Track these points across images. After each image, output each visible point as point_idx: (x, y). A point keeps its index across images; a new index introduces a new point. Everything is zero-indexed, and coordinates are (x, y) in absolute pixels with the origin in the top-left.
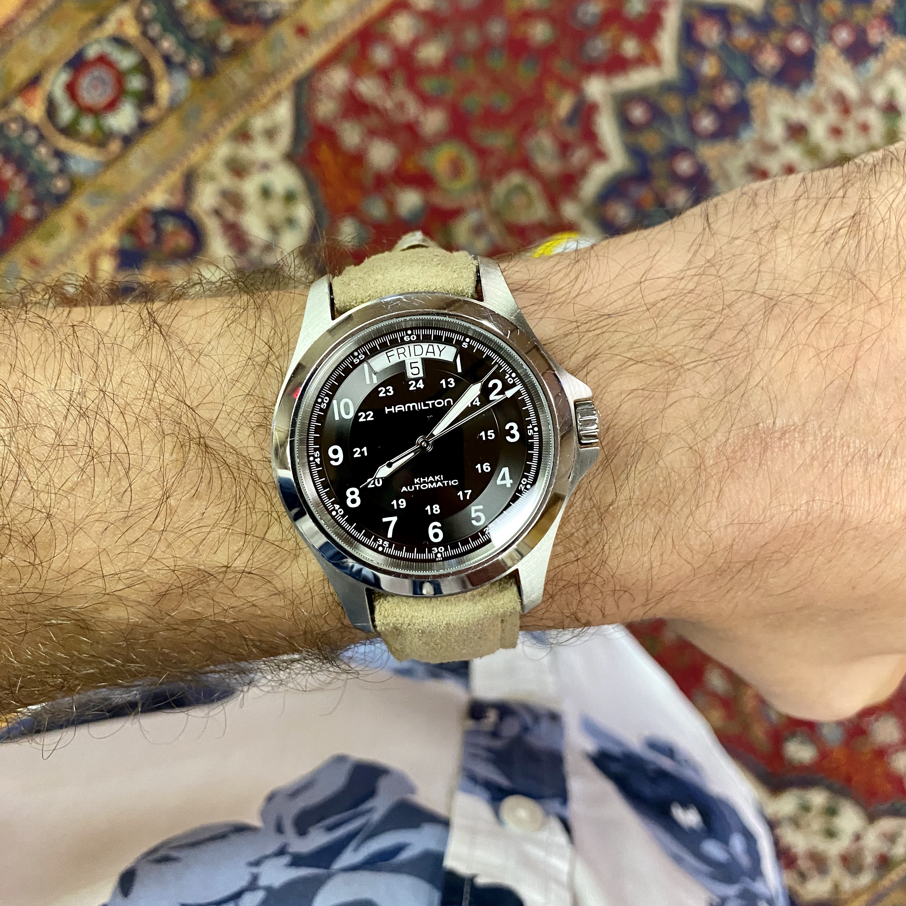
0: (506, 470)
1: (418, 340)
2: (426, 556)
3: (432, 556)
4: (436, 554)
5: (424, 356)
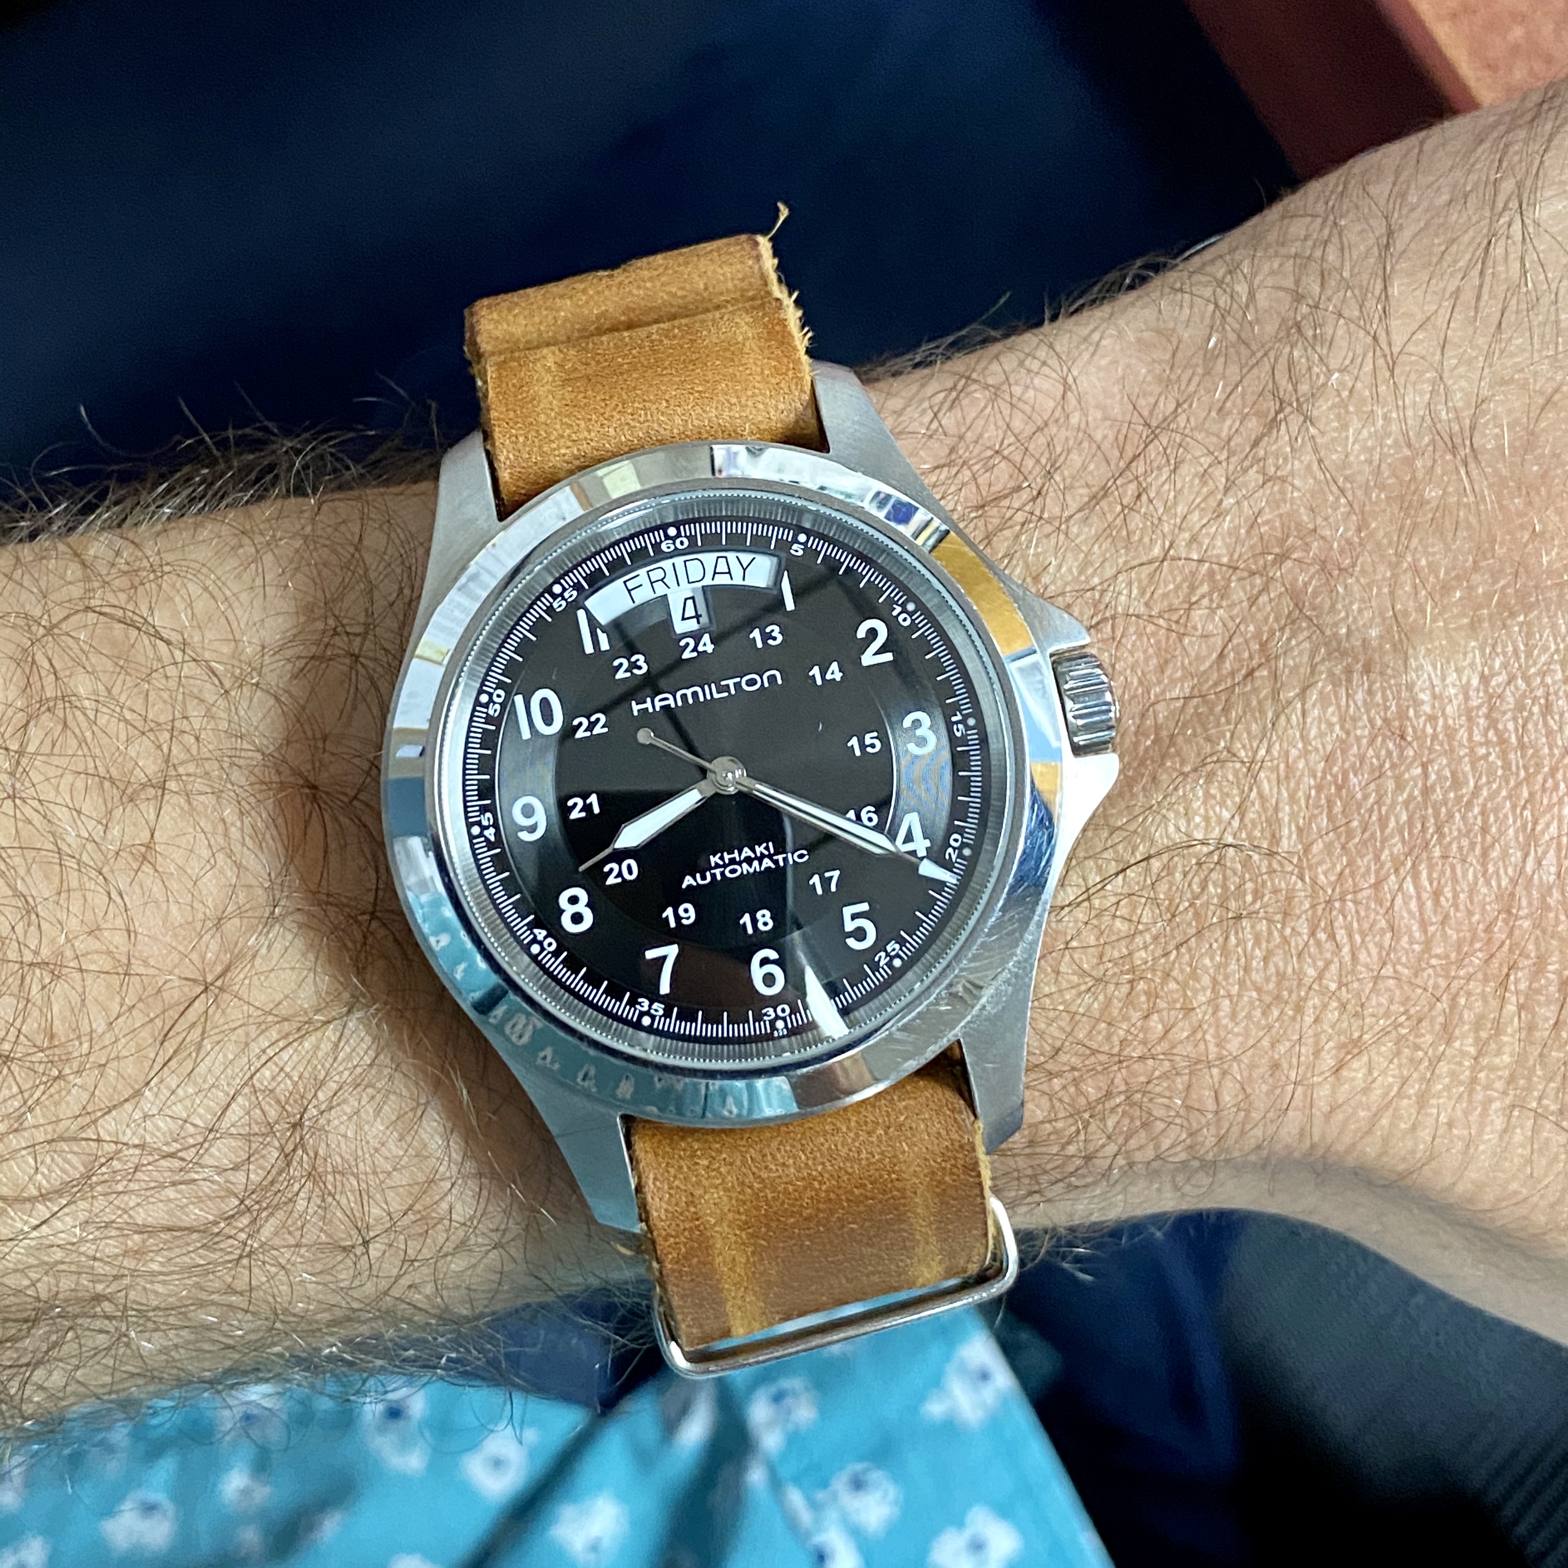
1: (692, 549)
2: (751, 1028)
3: (763, 1028)
4: (772, 1023)
5: (708, 581)
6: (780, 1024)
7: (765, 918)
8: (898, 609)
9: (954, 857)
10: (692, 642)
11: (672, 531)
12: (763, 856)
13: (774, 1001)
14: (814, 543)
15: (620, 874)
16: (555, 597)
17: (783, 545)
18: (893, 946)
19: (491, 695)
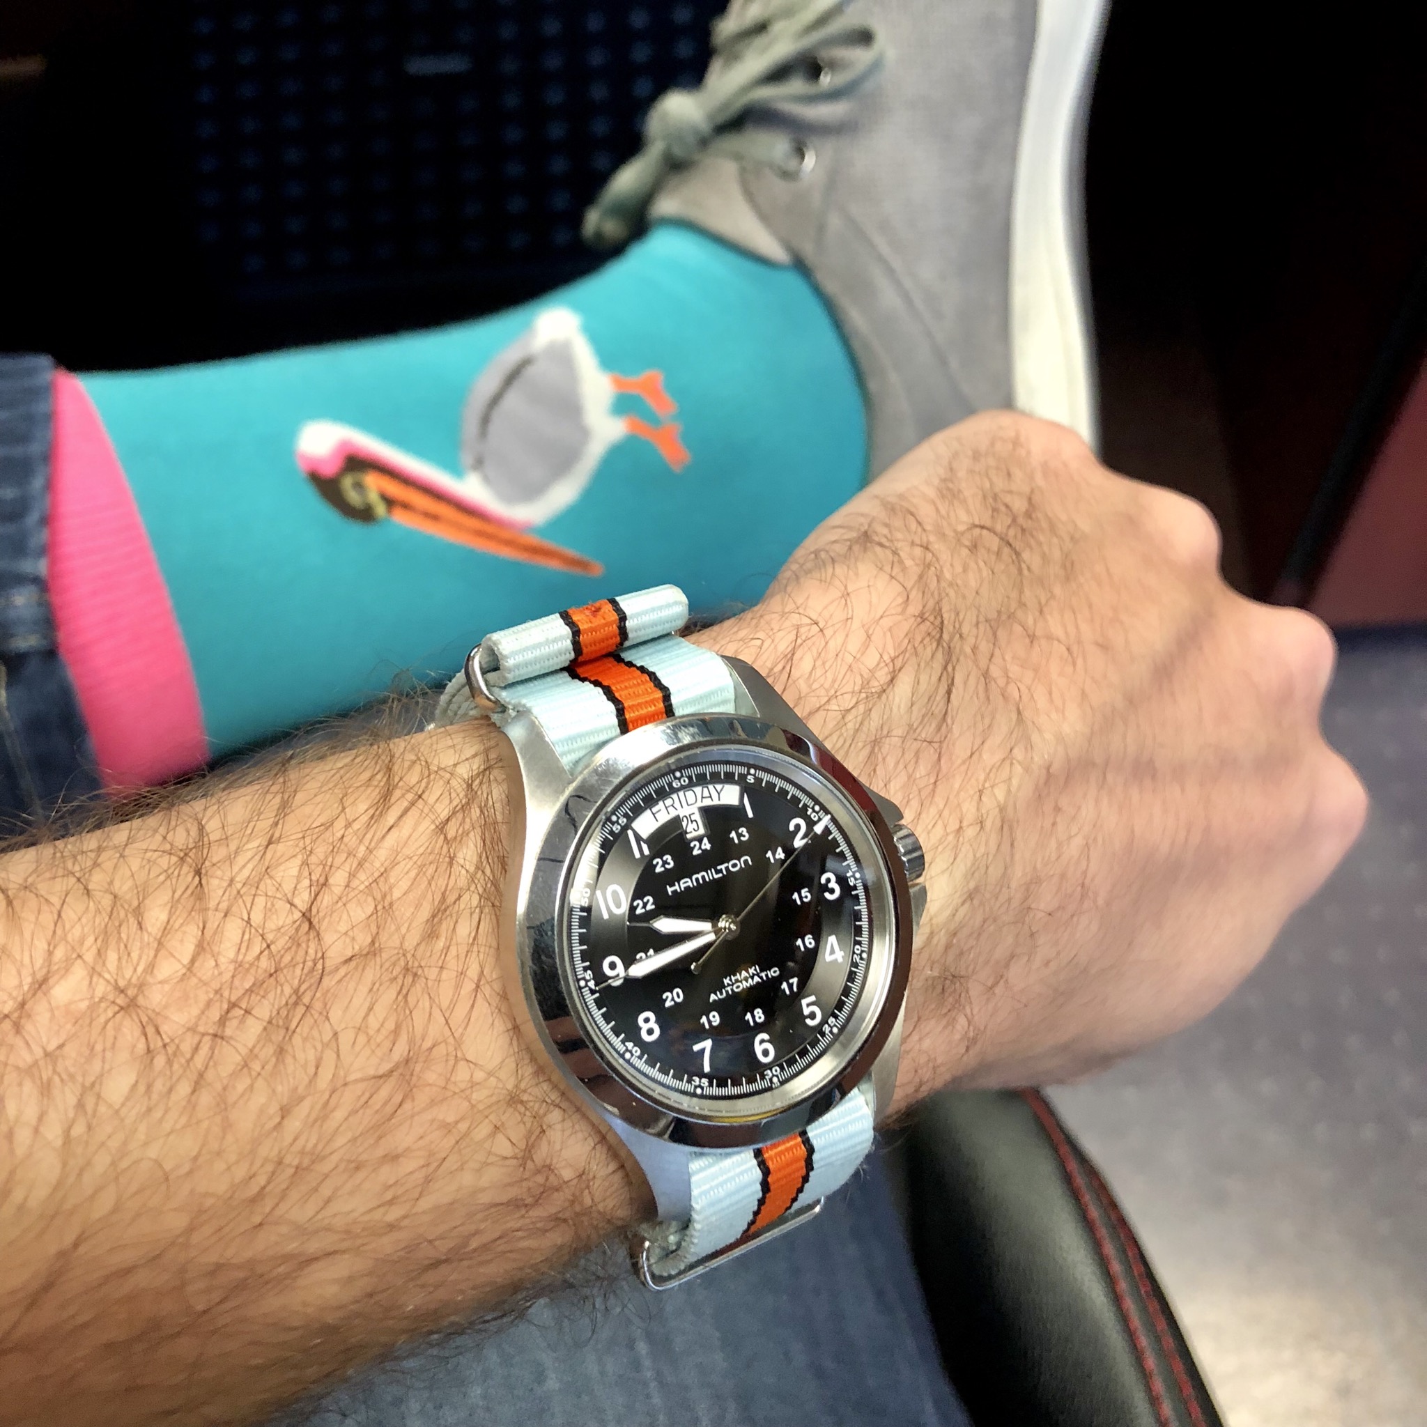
0: (832, 940)
1: (691, 785)
2: (759, 1085)
3: (766, 1084)
4: (771, 1080)
5: (700, 804)
6: (775, 1080)
7: (759, 1015)
8: (810, 811)
9: (858, 960)
10: (697, 843)
11: (678, 774)
12: (754, 975)
13: (769, 1066)
14: (760, 774)
15: (673, 999)
16: (613, 823)
18: (832, 1020)
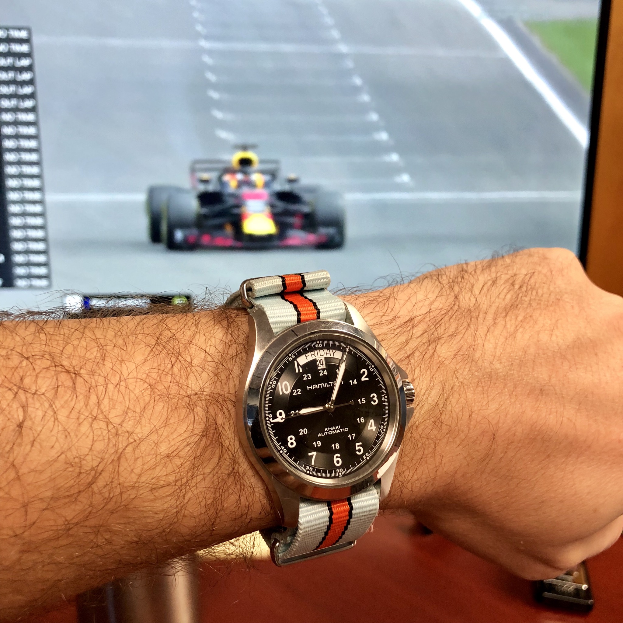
7: (337, 445)
8: (370, 367)
9: (381, 432)
10: (322, 372)
11: (318, 342)
12: (338, 429)
13: (339, 468)
14: (352, 348)
15: (303, 432)
16: (289, 357)
17: (344, 348)
18: (367, 454)
19: (272, 382)
